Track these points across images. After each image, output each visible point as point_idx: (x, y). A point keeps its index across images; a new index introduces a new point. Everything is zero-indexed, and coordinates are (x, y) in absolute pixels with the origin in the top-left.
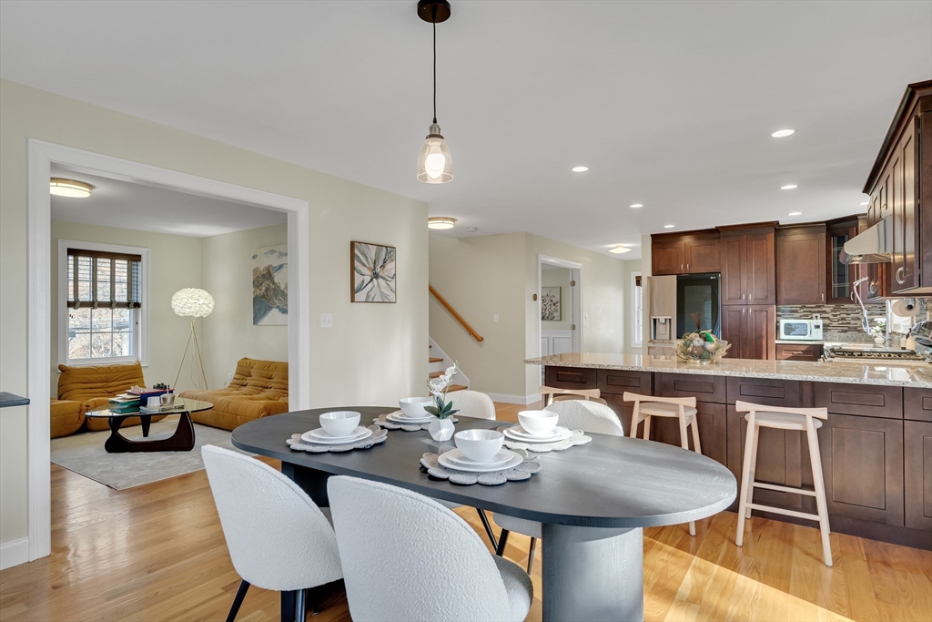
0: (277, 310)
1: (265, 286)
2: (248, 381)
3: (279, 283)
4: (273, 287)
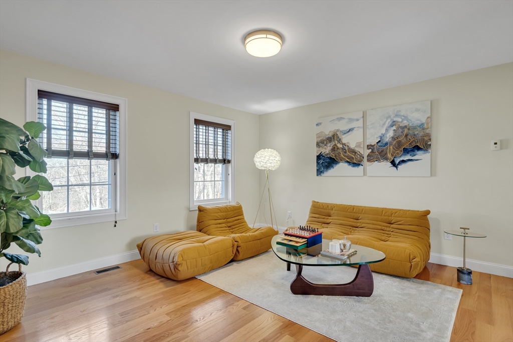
0: (346, 164)
1: (330, 146)
2: (331, 221)
3: (348, 143)
4: (341, 146)
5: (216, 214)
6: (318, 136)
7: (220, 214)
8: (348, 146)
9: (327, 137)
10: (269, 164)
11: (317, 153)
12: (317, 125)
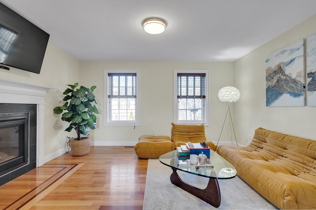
0: (288, 95)
1: (276, 79)
2: (264, 146)
3: (290, 74)
4: (284, 78)
5: (181, 129)
6: (267, 71)
7: (184, 129)
8: (290, 77)
9: (273, 71)
10: (226, 98)
11: (266, 86)
12: (266, 61)
